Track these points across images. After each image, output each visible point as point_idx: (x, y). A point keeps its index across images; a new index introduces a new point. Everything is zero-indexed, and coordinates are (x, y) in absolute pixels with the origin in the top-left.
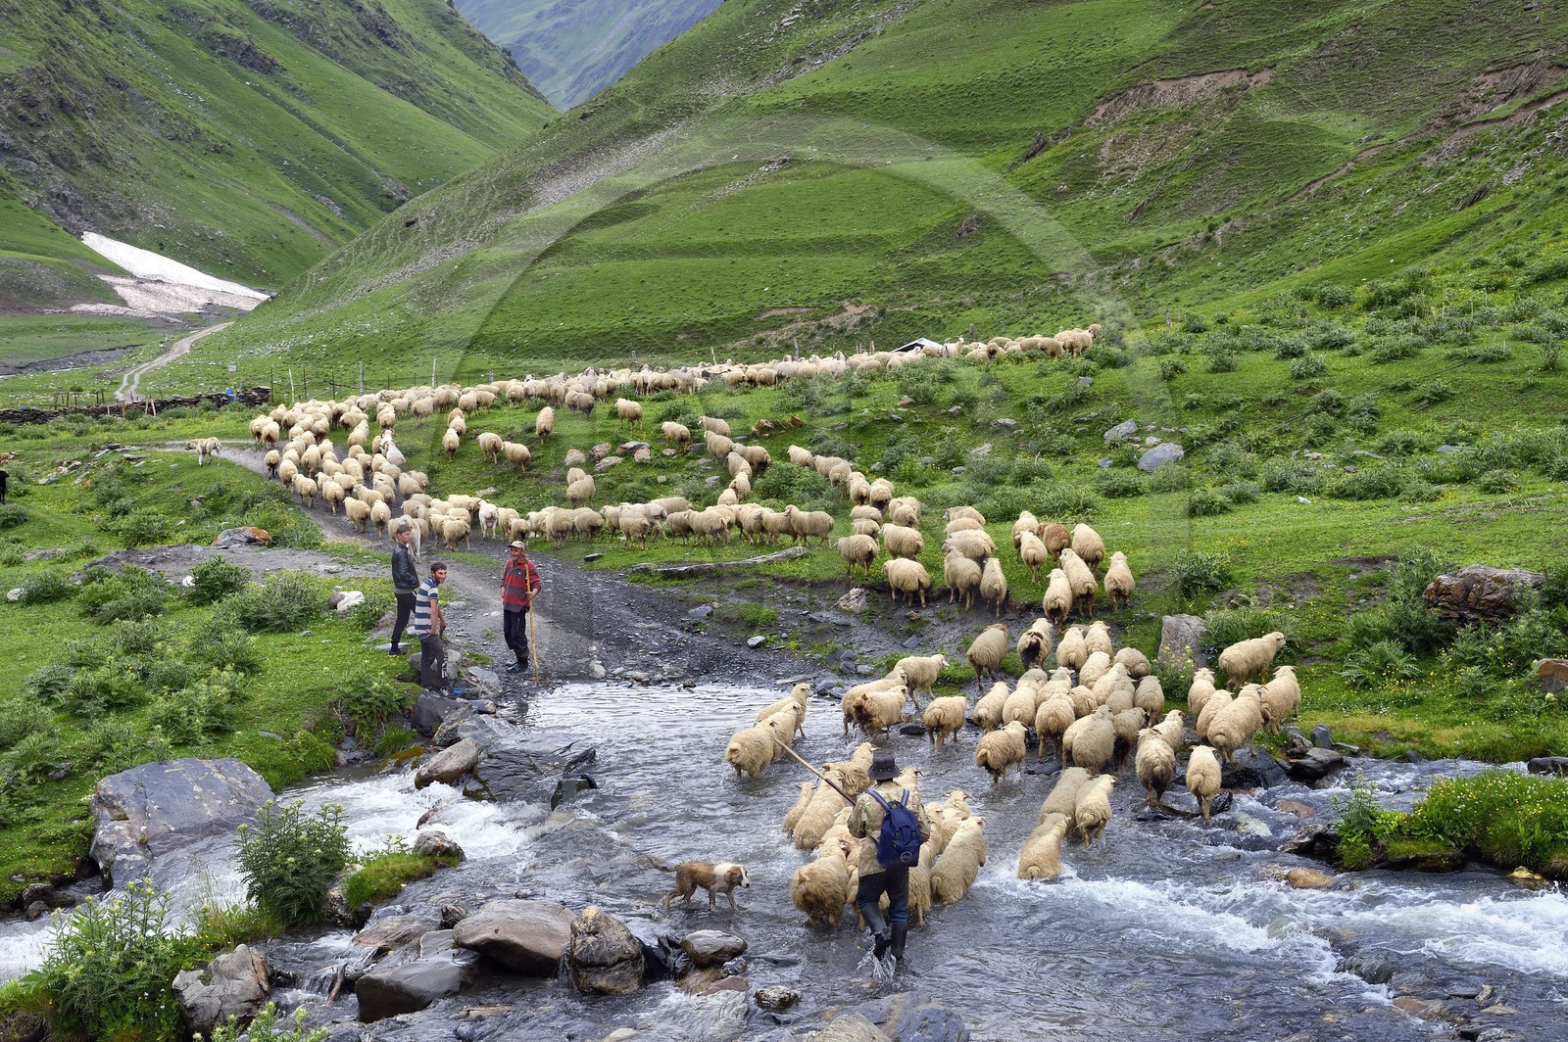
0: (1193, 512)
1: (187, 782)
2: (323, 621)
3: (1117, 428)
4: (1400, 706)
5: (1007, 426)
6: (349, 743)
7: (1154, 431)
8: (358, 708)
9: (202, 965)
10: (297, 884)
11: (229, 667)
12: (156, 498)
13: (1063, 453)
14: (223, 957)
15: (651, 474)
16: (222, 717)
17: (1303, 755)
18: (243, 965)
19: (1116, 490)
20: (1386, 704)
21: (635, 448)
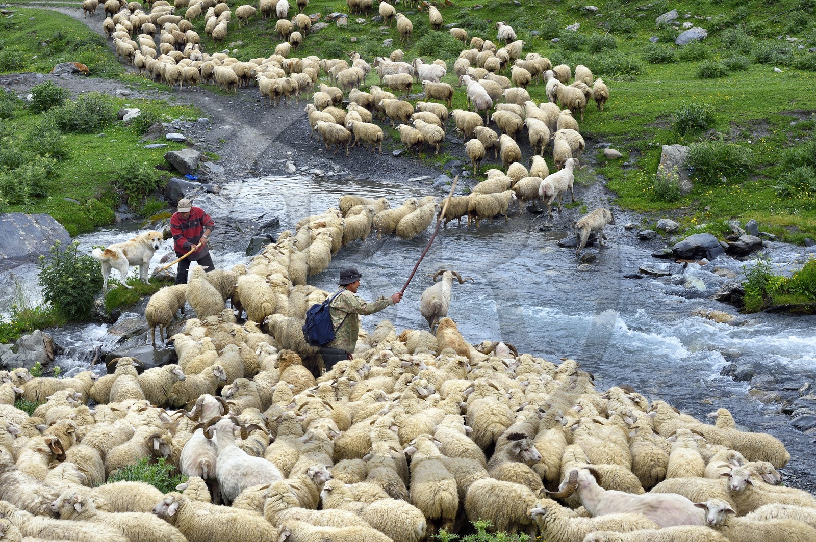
0: (702, 75)
1: (16, 228)
2: (113, 127)
3: (665, 15)
4: (807, 209)
5: (592, 11)
6: (123, 208)
7: (689, 18)
8: (130, 186)
9: (12, 341)
10: (74, 294)
11: (47, 155)
12: (19, 40)
13: (627, 31)
14: (25, 337)
15: (347, 35)
16: (42, 187)
17: (736, 239)
18: (38, 342)
19: (657, 59)
20: (798, 208)
21: (338, 17)
